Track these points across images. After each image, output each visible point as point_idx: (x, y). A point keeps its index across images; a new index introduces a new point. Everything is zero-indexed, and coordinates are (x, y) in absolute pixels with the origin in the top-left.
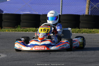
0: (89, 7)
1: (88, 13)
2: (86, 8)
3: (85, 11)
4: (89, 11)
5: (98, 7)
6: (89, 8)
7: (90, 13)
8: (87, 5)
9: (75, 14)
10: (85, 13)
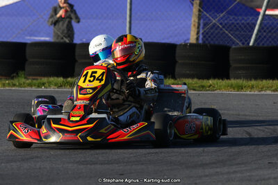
0: (199, 24)
1: (197, 39)
2: (192, 25)
3: (189, 33)
4: (198, 33)
5: (221, 24)
6: (198, 28)
7: (203, 39)
8: (194, 19)
9: (163, 41)
10: (188, 39)
